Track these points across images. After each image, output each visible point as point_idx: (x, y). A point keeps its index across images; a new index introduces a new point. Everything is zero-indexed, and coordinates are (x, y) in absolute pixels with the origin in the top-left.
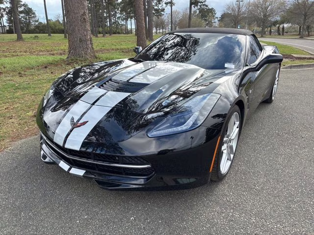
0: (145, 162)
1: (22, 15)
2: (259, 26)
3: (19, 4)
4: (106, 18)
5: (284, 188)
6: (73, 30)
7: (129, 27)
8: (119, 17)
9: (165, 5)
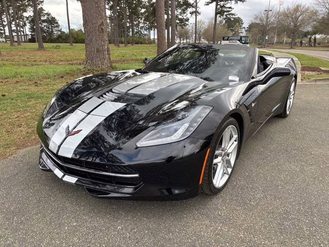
0: (134, 171)
1: (45, 24)
2: (289, 37)
3: (43, 13)
4: (128, 28)
5: (281, 205)
6: (91, 40)
7: (152, 37)
8: (142, 27)
9: (190, 15)
